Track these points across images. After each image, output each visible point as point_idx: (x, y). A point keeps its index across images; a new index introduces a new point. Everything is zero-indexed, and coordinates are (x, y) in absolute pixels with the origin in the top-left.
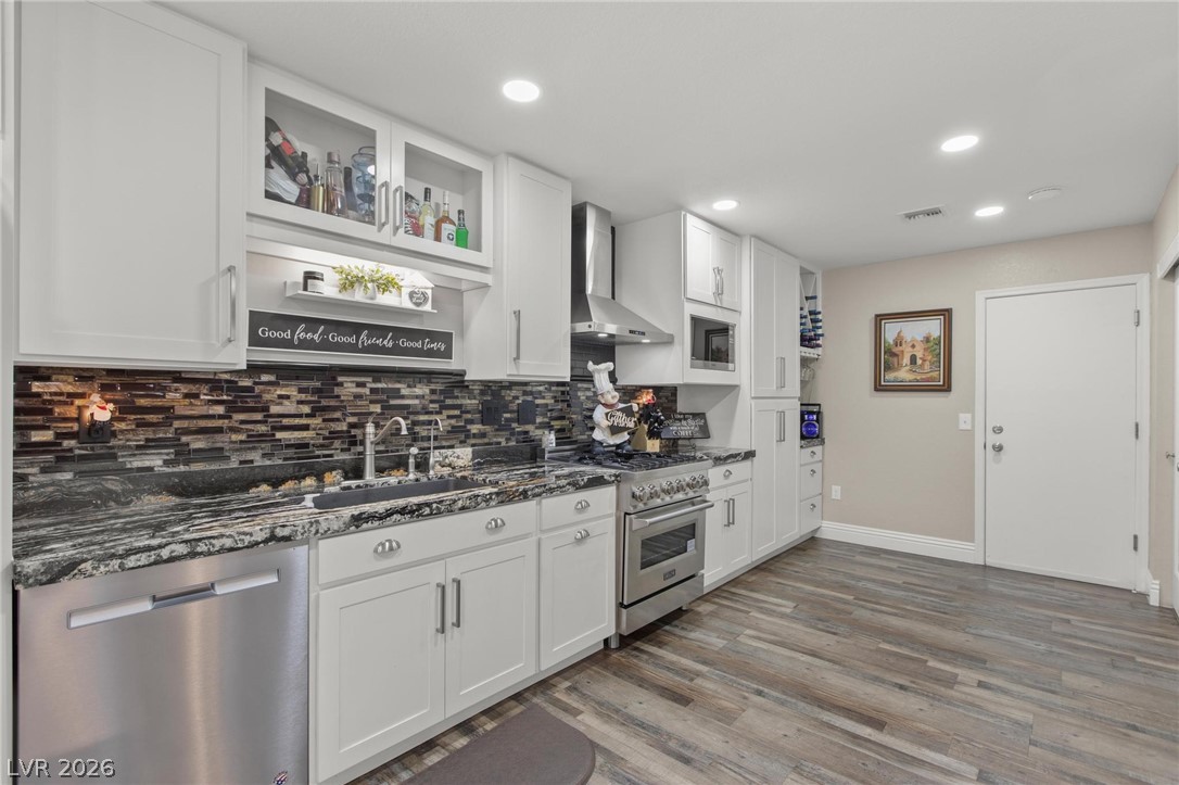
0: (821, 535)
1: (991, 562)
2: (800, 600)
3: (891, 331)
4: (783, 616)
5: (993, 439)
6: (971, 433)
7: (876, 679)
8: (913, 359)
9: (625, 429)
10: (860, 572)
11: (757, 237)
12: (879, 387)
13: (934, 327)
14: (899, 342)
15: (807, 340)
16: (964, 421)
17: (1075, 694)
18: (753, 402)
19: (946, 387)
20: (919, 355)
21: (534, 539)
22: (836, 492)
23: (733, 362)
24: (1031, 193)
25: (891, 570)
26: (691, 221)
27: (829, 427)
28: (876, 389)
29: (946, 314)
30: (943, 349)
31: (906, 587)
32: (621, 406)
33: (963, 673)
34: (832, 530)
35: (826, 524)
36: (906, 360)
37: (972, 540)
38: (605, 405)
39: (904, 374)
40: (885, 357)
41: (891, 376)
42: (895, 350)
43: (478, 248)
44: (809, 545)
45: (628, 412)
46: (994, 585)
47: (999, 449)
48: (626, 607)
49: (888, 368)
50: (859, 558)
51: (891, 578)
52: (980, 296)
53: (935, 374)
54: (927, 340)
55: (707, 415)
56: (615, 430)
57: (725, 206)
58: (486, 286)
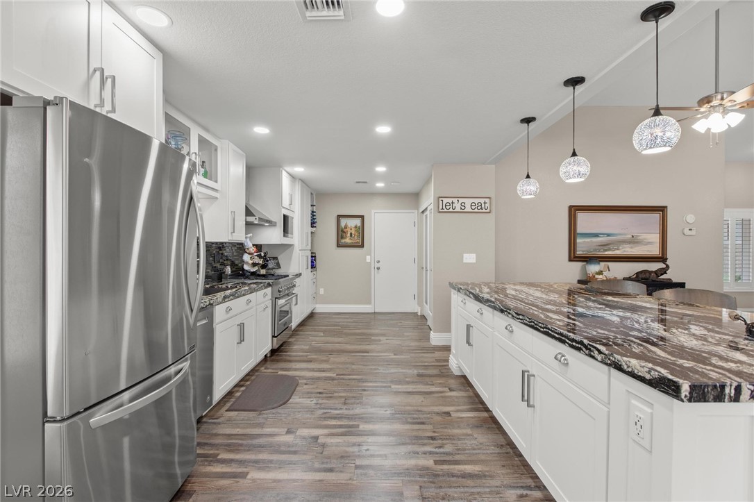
0: (317, 311)
1: (377, 311)
2: (324, 331)
3: (343, 222)
4: (321, 336)
5: (377, 265)
6: (370, 263)
7: (360, 344)
8: (351, 234)
9: (259, 264)
10: (338, 320)
11: (302, 181)
12: (339, 246)
13: (358, 222)
14: (346, 227)
15: (313, 224)
16: (368, 259)
17: (408, 336)
18: (300, 252)
19: (362, 246)
20: (353, 233)
21: (255, 308)
22: (322, 291)
23: (292, 234)
24: (393, 182)
25: (347, 318)
26: (284, 174)
27: (318, 263)
28: (338, 246)
29: (362, 217)
30: (361, 230)
31: (354, 322)
32: (256, 254)
33: (381, 338)
34: (320, 308)
35: (317, 306)
36: (349, 235)
37: (370, 303)
38: (249, 254)
39: (348, 240)
40: (341, 233)
41: (343, 241)
42: (345, 230)
43: (216, 182)
44: (312, 315)
45: (259, 256)
46: (379, 317)
47: (378, 269)
48: (276, 337)
49: (342, 238)
50: (334, 316)
51: (349, 320)
52: (373, 211)
53: (358, 241)
54: (356, 227)
55: (279, 258)
56: (254, 265)
57: (299, 170)
58: (217, 198)
